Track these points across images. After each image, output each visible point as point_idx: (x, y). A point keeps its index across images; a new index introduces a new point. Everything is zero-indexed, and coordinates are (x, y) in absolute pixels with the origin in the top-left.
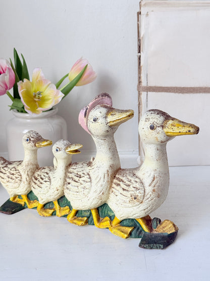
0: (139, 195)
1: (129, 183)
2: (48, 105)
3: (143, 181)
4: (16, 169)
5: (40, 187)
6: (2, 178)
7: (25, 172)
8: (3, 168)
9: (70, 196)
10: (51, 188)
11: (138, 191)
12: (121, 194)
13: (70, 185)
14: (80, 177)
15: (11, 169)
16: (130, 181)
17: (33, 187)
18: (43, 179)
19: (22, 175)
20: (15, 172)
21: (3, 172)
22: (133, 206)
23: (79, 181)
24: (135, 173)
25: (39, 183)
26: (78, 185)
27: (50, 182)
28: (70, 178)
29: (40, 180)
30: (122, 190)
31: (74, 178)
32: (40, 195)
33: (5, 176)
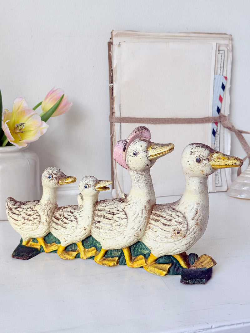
0: (183, 229)
3: (186, 215)
4: (34, 209)
5: (65, 228)
6: (15, 220)
7: (44, 212)
8: (15, 209)
9: (101, 235)
10: (77, 228)
11: (181, 225)
12: (162, 229)
13: (101, 223)
14: (114, 214)
15: (27, 209)
16: (170, 216)
17: (54, 229)
18: (67, 219)
19: (41, 215)
20: (32, 213)
21: (16, 213)
22: (175, 241)
23: (112, 219)
24: (174, 208)
25: (62, 223)
26: (111, 223)
27: (77, 221)
28: (99, 216)
29: (63, 219)
30: (163, 226)
31: (105, 215)
32: (64, 236)
33: (20, 218)
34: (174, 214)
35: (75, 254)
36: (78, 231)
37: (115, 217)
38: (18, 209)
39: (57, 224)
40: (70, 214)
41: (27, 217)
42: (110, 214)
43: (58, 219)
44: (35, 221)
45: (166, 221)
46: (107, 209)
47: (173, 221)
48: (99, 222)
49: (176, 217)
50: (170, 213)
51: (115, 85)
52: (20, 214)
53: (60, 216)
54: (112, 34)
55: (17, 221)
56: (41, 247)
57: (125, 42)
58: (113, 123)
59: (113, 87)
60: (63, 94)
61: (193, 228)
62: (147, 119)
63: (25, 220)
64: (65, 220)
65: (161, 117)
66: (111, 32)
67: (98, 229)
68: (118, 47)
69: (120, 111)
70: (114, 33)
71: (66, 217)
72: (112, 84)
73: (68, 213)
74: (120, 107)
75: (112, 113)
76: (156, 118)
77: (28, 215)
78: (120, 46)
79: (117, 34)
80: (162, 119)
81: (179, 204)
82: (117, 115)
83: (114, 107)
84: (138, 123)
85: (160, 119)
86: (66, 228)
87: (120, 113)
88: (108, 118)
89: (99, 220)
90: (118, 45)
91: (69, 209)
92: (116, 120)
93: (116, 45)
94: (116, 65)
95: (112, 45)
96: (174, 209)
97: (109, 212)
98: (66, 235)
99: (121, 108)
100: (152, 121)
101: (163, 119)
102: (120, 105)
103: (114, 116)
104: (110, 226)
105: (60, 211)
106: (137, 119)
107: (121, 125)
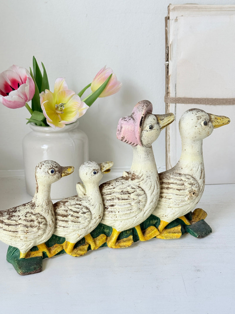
0: (196, 189)
1: (181, 182)
2: (72, 118)
3: (194, 176)
4: (34, 213)
5: (78, 222)
6: (14, 232)
7: (48, 212)
8: (8, 219)
9: (118, 218)
10: (93, 218)
11: (195, 186)
12: (177, 195)
13: (115, 207)
14: (130, 194)
15: (26, 216)
16: (181, 181)
17: (63, 228)
18: (78, 212)
19: (45, 217)
20: (33, 217)
21: (12, 224)
22: (191, 202)
23: (129, 198)
24: (179, 172)
25: (72, 218)
26: (129, 203)
27: (90, 211)
28: (110, 200)
29: (73, 214)
30: (178, 191)
31: (119, 197)
32: (77, 232)
33: (20, 228)
34: (183, 178)
35: (86, 247)
36: (93, 221)
37: (132, 196)
38: (12, 218)
39: (67, 221)
40: (77, 206)
41: (29, 224)
42: (126, 194)
43: (66, 216)
44: (41, 225)
45: (179, 186)
46: (117, 190)
47: (186, 184)
48: (112, 206)
49: (187, 180)
50: (179, 178)
51: (171, 63)
52: (18, 223)
53: (66, 212)
54: (169, 8)
55: (17, 233)
56: (44, 253)
57: (182, 16)
58: (168, 103)
59: (168, 65)
60: (111, 74)
61: (202, 186)
62: (205, 99)
63: (29, 228)
64: (75, 214)
65: (221, 98)
66: (169, 6)
67: (114, 213)
68: (175, 22)
69: (176, 91)
70: (171, 7)
71: (74, 211)
72: (167, 62)
73: (75, 207)
74: (176, 86)
75: (168, 93)
76: (215, 99)
77: (31, 222)
78: (177, 21)
79: (174, 8)
80: (222, 99)
81: (182, 168)
82: (172, 95)
83: (169, 87)
84: (194, 103)
85: (220, 99)
86: (80, 222)
87: (176, 93)
88: (163, 99)
89: (111, 204)
90: (175, 20)
91: (73, 202)
92: (170, 100)
93: (173, 20)
94: (172, 42)
95: (168, 20)
96: (180, 174)
97: (122, 193)
98: (80, 230)
99: (177, 88)
100: (211, 102)
101: (224, 99)
102: (176, 84)
103: (169, 97)
104: (129, 206)
105: (61, 207)
106: (194, 99)
107: (176, 106)
